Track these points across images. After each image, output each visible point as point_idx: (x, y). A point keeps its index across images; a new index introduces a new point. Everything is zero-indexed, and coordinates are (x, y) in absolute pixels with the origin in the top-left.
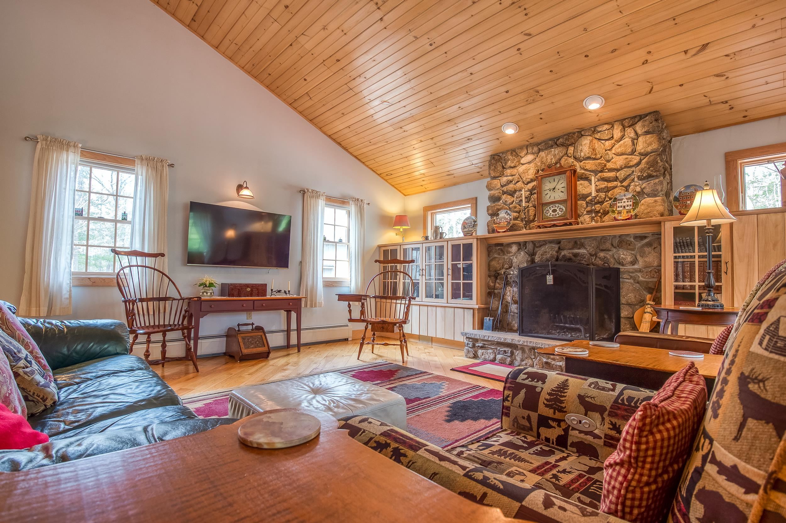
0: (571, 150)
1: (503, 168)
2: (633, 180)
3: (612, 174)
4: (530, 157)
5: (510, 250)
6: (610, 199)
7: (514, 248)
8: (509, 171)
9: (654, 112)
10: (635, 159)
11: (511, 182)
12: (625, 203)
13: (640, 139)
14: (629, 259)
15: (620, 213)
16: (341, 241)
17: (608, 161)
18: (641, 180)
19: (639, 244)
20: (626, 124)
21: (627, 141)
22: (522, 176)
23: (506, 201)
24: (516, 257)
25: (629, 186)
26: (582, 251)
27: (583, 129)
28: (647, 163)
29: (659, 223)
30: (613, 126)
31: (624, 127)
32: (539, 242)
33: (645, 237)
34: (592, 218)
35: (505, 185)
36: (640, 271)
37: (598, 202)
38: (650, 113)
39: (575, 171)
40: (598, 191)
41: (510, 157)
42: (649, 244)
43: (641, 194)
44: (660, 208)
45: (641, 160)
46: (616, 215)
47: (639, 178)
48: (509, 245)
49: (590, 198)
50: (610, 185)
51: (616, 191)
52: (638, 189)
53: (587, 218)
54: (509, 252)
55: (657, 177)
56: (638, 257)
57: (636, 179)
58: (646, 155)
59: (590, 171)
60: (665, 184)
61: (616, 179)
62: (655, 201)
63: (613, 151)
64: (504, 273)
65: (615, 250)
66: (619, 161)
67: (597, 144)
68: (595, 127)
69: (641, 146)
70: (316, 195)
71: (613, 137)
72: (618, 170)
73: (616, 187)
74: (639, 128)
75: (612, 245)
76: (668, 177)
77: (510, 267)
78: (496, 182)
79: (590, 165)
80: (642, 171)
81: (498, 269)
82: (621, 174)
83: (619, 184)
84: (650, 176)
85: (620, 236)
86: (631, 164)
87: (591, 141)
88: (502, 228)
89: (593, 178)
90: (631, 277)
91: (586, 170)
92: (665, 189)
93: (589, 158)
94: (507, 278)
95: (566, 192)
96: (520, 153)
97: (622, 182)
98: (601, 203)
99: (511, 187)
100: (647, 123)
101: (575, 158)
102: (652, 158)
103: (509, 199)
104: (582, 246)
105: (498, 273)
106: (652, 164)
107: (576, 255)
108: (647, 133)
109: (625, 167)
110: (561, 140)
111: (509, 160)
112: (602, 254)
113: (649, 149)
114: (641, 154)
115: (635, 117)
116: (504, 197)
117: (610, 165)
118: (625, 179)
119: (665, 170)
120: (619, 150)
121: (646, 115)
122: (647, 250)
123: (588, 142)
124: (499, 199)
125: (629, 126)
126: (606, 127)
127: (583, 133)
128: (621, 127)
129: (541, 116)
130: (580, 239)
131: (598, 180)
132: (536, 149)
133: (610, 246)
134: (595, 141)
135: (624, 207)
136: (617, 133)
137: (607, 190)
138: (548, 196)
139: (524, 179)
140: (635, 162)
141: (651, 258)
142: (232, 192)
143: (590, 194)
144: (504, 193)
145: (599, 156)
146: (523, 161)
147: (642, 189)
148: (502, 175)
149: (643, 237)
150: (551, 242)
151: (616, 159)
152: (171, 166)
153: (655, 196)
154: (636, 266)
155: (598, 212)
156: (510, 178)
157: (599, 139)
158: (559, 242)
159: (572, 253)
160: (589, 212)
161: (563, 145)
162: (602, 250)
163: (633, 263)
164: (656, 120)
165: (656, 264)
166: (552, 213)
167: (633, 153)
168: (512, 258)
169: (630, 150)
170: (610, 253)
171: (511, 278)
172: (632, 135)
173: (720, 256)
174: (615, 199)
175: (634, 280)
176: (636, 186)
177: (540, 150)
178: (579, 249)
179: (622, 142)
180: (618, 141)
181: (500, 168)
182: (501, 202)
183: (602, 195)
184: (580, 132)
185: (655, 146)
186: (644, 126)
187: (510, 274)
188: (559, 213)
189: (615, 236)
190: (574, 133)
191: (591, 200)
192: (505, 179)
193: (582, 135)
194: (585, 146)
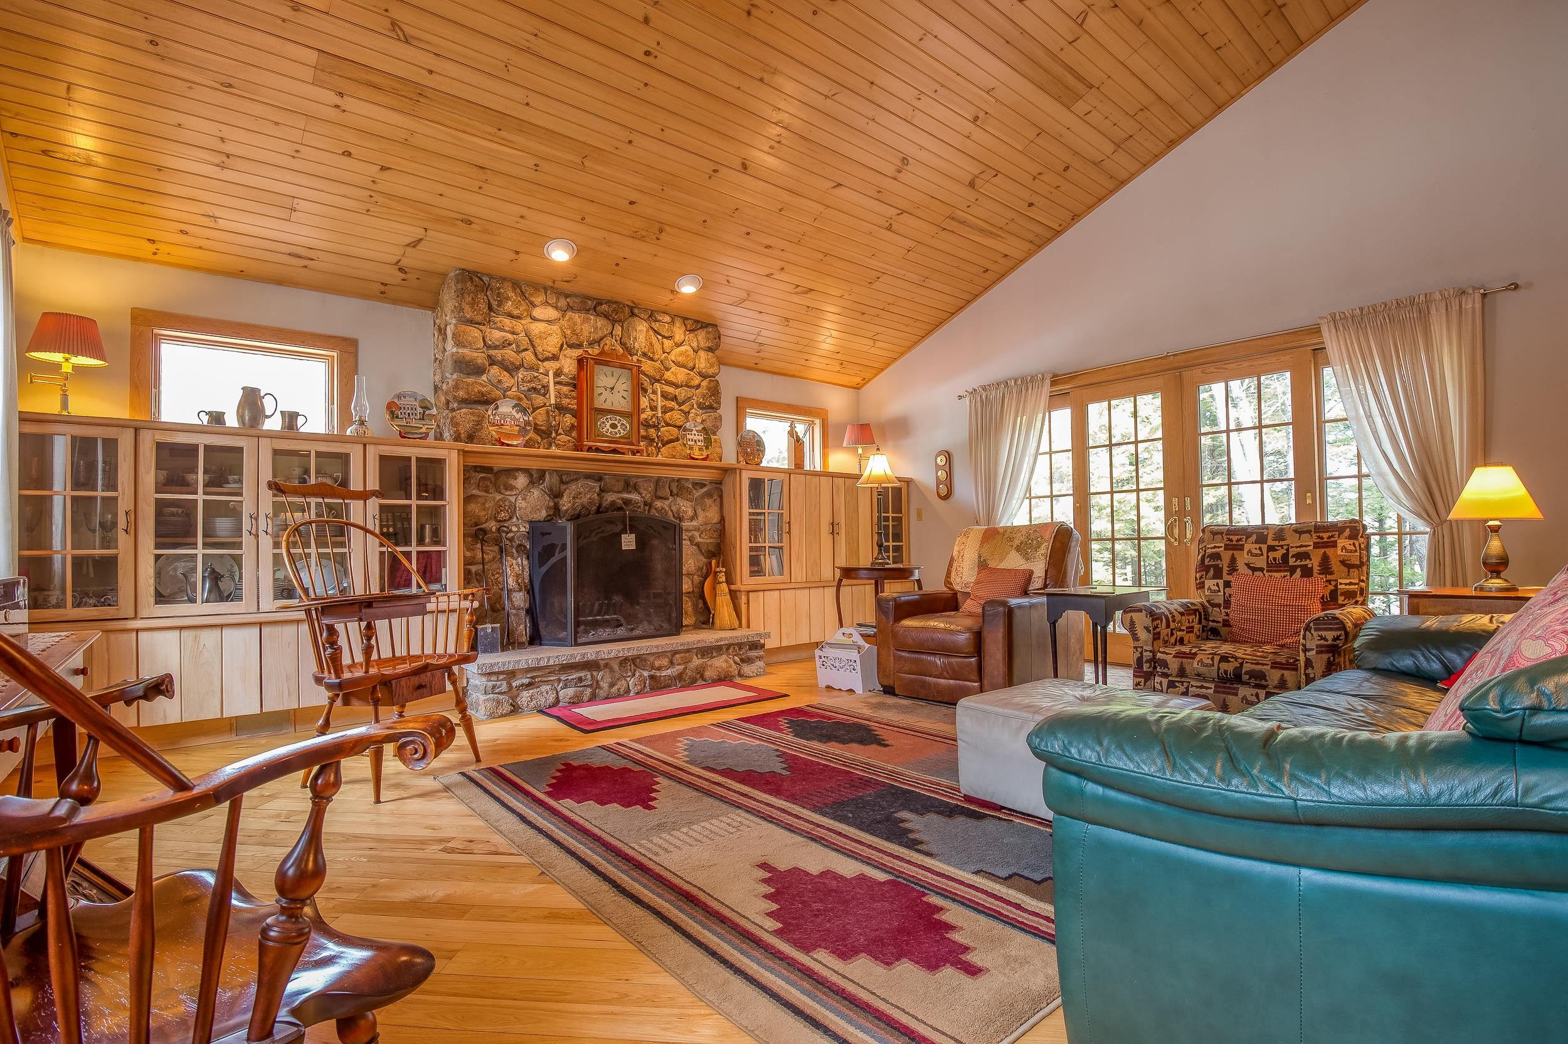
0: (618, 330)
1: (490, 308)
3: (670, 390)
4: (551, 313)
5: (512, 482)
6: (669, 424)
7: (521, 481)
8: (504, 321)
9: (716, 326)
10: (695, 379)
11: (509, 344)
12: (695, 436)
13: (700, 353)
14: (689, 512)
15: (689, 448)
17: (667, 369)
18: (702, 408)
19: (697, 493)
20: (689, 327)
21: (688, 348)
22: (537, 342)
23: (500, 381)
24: (524, 499)
25: (688, 412)
26: (634, 496)
27: (636, 306)
28: (707, 389)
30: (673, 321)
31: (686, 329)
32: (568, 473)
33: (705, 485)
35: (496, 347)
36: (697, 529)
38: (712, 324)
40: (654, 408)
41: (511, 294)
42: (709, 495)
45: (700, 382)
46: (689, 452)
47: (699, 406)
48: (511, 472)
50: (667, 404)
52: (698, 420)
54: (512, 488)
55: (716, 410)
56: (698, 510)
57: (695, 406)
58: (704, 377)
59: (647, 376)
61: (675, 398)
63: (672, 357)
64: (496, 530)
65: (673, 499)
66: (678, 374)
67: (654, 338)
68: (652, 311)
69: (700, 363)
71: (672, 337)
72: (676, 386)
73: (672, 409)
74: (700, 336)
75: (671, 491)
77: (511, 518)
78: (474, 333)
79: (645, 365)
80: (702, 396)
81: (484, 520)
82: (680, 394)
83: (677, 407)
84: (709, 407)
85: (679, 480)
86: (692, 383)
87: (647, 331)
88: (508, 435)
90: (689, 537)
94: (502, 539)
95: (629, 399)
96: (531, 295)
97: (680, 405)
99: (509, 354)
100: (711, 336)
101: (623, 346)
102: (711, 384)
103: (505, 378)
104: (636, 488)
105: (483, 530)
106: (712, 392)
107: (627, 502)
108: (705, 348)
109: (685, 385)
110: (604, 307)
111: (508, 299)
112: (658, 504)
113: (706, 371)
114: (700, 374)
115: (698, 322)
116: (495, 370)
117: (668, 375)
118: (684, 403)
120: (680, 359)
121: (706, 325)
122: (708, 501)
123: (644, 329)
124: (479, 371)
125: (693, 331)
126: (667, 319)
127: (636, 311)
128: (683, 328)
129: (622, 263)
131: (656, 393)
132: (562, 303)
133: (668, 493)
134: (652, 333)
135: (695, 441)
136: (678, 334)
137: (664, 410)
138: (602, 398)
139: (539, 349)
140: (695, 382)
141: (712, 513)
144: (492, 362)
145: (656, 357)
146: (537, 312)
147: (703, 421)
148: (488, 321)
149: (701, 484)
150: (588, 477)
151: (674, 368)
153: (714, 433)
154: (694, 523)
156: (510, 337)
157: (657, 332)
158: (599, 478)
159: (622, 499)
161: (606, 316)
162: (661, 498)
163: (692, 519)
164: (714, 336)
165: (716, 521)
166: (610, 430)
167: (693, 369)
168: (513, 499)
169: (690, 364)
170: (667, 502)
171: (511, 539)
172: (694, 344)
174: (680, 429)
175: (691, 541)
176: (696, 415)
177: (570, 308)
178: (631, 492)
179: (682, 348)
180: (679, 345)
181: (483, 306)
182: (484, 377)
184: (631, 309)
185: (715, 370)
186: (705, 338)
187: (511, 531)
188: (621, 432)
189: (675, 479)
190: (624, 306)
192: (497, 334)
193: (633, 314)
194: (641, 333)
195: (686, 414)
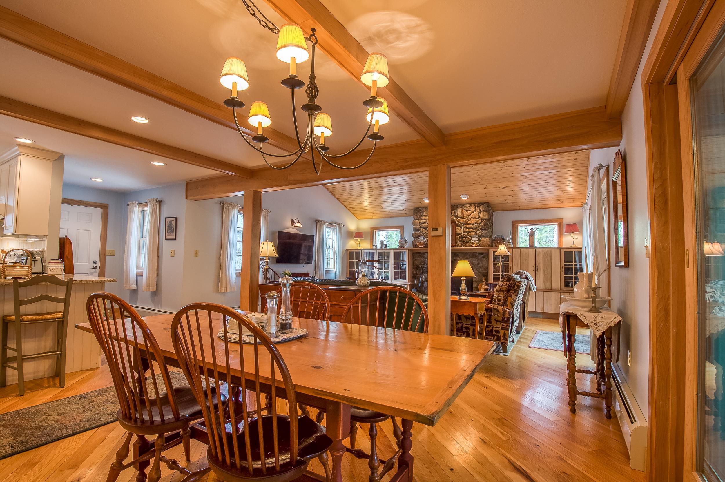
0: (454, 212)
1: (421, 215)
3: (470, 226)
5: (424, 256)
6: (469, 236)
8: (424, 217)
9: (487, 203)
10: (479, 221)
11: (425, 222)
12: (475, 239)
13: (482, 213)
14: (476, 263)
15: (473, 243)
16: (329, 247)
17: (469, 220)
19: (481, 256)
20: (476, 206)
21: (476, 213)
23: (422, 232)
25: (477, 232)
27: (459, 204)
28: (484, 223)
29: (488, 249)
30: (471, 205)
31: (475, 207)
34: (462, 245)
35: (422, 224)
36: (480, 268)
37: (464, 237)
38: (486, 203)
39: (455, 223)
40: (464, 232)
41: (425, 211)
42: (484, 257)
43: (481, 236)
44: (488, 243)
45: (482, 222)
46: (472, 244)
47: (481, 229)
49: (461, 235)
50: (469, 230)
51: (472, 233)
52: (480, 234)
53: (460, 244)
54: (424, 257)
55: (487, 230)
56: (480, 262)
57: (479, 229)
58: (484, 220)
59: (462, 223)
60: (490, 232)
61: (472, 228)
62: (487, 239)
63: (471, 216)
64: (421, 267)
66: (473, 221)
67: (464, 212)
68: (464, 204)
69: (481, 216)
70: (323, 223)
71: (471, 210)
72: (472, 225)
73: (471, 232)
74: (481, 207)
75: (470, 256)
76: (491, 229)
77: (424, 264)
78: (417, 221)
79: (461, 220)
80: (482, 226)
81: (418, 265)
82: (474, 226)
84: (485, 229)
85: (473, 253)
86: (478, 223)
87: (462, 210)
88: (421, 245)
89: (463, 227)
90: (477, 270)
91: (460, 223)
92: (490, 235)
93: (461, 218)
94: (423, 269)
97: (474, 230)
98: (466, 238)
99: (425, 225)
100: (484, 207)
101: (455, 216)
102: (486, 222)
103: (424, 231)
104: (458, 256)
105: (418, 267)
106: (486, 224)
108: (484, 211)
109: (475, 224)
111: (424, 212)
113: (485, 218)
114: (481, 219)
115: (480, 203)
116: (421, 229)
117: (469, 222)
118: (475, 229)
119: (490, 226)
120: (473, 216)
121: (484, 203)
122: (483, 259)
123: (461, 210)
124: (419, 230)
125: (478, 207)
126: (468, 205)
127: (458, 206)
128: (474, 207)
130: (457, 253)
131: (465, 228)
133: (469, 257)
134: (464, 210)
135: (475, 241)
136: (473, 209)
137: (468, 232)
140: (479, 222)
141: (484, 263)
142: (289, 224)
143: (461, 233)
144: (421, 227)
145: (465, 217)
147: (482, 234)
148: (420, 218)
149: (482, 254)
151: (472, 219)
152: (270, 212)
153: (487, 237)
154: (479, 266)
155: (464, 242)
156: (425, 221)
157: (465, 210)
160: (460, 241)
162: (466, 258)
163: (478, 264)
164: (488, 206)
165: (486, 265)
167: (478, 218)
169: (477, 217)
170: (469, 259)
171: (425, 269)
172: (479, 211)
173: (508, 263)
174: (472, 238)
175: (478, 271)
176: (480, 232)
178: (456, 257)
179: (474, 213)
180: (473, 212)
181: (419, 215)
182: (420, 231)
183: (466, 234)
184: (457, 205)
185: (487, 217)
186: (483, 208)
189: (471, 253)
190: (455, 205)
191: (462, 236)
192: (422, 221)
193: (458, 207)
194: (460, 211)
195: (476, 233)
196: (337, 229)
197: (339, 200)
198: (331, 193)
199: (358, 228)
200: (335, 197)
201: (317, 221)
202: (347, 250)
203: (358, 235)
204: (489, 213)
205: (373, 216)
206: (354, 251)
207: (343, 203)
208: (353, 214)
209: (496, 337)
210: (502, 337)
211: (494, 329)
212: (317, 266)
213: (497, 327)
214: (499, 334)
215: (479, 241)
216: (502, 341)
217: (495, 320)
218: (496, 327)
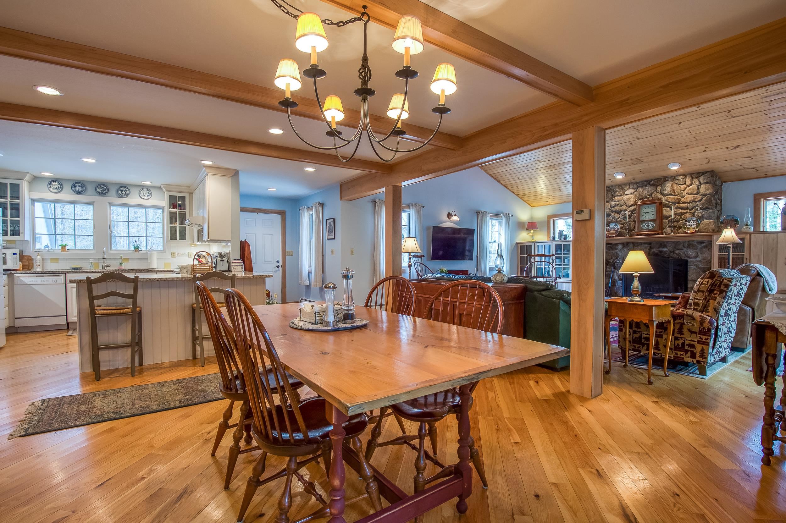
0: (659, 188)
1: (612, 195)
2: (697, 210)
3: (684, 205)
4: (631, 191)
5: (617, 247)
6: (683, 220)
7: (620, 247)
8: (616, 198)
9: (711, 171)
10: (699, 197)
11: (618, 205)
12: (692, 223)
13: (702, 186)
14: (694, 254)
15: (688, 228)
16: (495, 241)
17: (683, 197)
18: (702, 210)
19: (700, 246)
20: (694, 177)
21: (694, 186)
22: (626, 202)
23: (614, 217)
24: (621, 252)
25: (695, 212)
26: (665, 249)
27: (667, 177)
28: (706, 200)
29: (711, 236)
30: (686, 177)
31: (693, 178)
32: (637, 243)
33: (703, 243)
34: (672, 231)
35: (614, 207)
36: (700, 261)
37: (676, 221)
38: (709, 171)
39: (662, 203)
40: (675, 214)
41: (618, 190)
42: (706, 247)
43: (701, 218)
44: (713, 227)
45: (702, 198)
46: (686, 230)
47: (701, 209)
48: (617, 244)
49: (671, 218)
50: (683, 211)
51: (687, 215)
52: (700, 215)
53: (668, 230)
54: (617, 249)
55: (711, 209)
56: (699, 254)
57: (699, 209)
58: (705, 195)
59: (671, 203)
60: (716, 212)
61: (687, 208)
62: (710, 222)
63: (686, 192)
64: (613, 262)
65: (685, 249)
66: (689, 198)
67: (676, 187)
68: (675, 177)
69: (702, 190)
70: (485, 214)
71: (685, 183)
72: (688, 203)
73: (686, 213)
74: (701, 179)
75: (684, 246)
76: (719, 208)
77: (617, 258)
78: (608, 204)
79: (671, 198)
80: (703, 204)
81: (609, 259)
82: (690, 205)
83: (689, 211)
84: (707, 208)
85: (689, 241)
86: (696, 200)
87: (672, 185)
88: (612, 234)
89: (673, 207)
90: (695, 265)
91: (669, 202)
92: (716, 215)
93: (670, 195)
94: (614, 265)
95: (655, 215)
96: (624, 187)
97: (690, 210)
98: (678, 221)
99: (618, 208)
100: (706, 177)
101: (662, 194)
102: (709, 198)
103: (616, 216)
104: (665, 246)
105: (608, 262)
106: (709, 201)
107: (661, 252)
108: (706, 183)
109: (693, 202)
110: (652, 182)
111: (617, 191)
112: (677, 252)
113: (707, 192)
114: (702, 195)
115: (700, 173)
116: (613, 214)
117: (683, 200)
118: (692, 209)
119: (717, 204)
120: (689, 191)
121: (706, 172)
122: (704, 250)
123: (670, 185)
125: (696, 178)
126: (682, 177)
127: (667, 179)
128: (690, 178)
130: (664, 242)
131: (676, 208)
132: (635, 186)
133: (682, 247)
134: (675, 185)
135: (691, 225)
136: (688, 181)
137: (681, 214)
138: (644, 217)
139: (627, 204)
140: (699, 199)
141: (706, 255)
142: (445, 217)
143: (671, 216)
144: (613, 211)
145: (676, 194)
146: (626, 192)
147: (702, 215)
148: (611, 200)
149: (702, 243)
150: (645, 243)
151: (687, 196)
152: (423, 207)
153: (710, 219)
154: (698, 259)
155: (676, 227)
156: (618, 203)
157: (677, 184)
158: (650, 244)
159: (659, 251)
160: (670, 227)
161: (654, 185)
162: (678, 249)
163: (696, 257)
164: (712, 176)
165: (709, 258)
166: (647, 227)
167: (697, 194)
168: (618, 252)
169: (696, 192)
170: (683, 251)
171: (617, 265)
172: (698, 183)
173: (743, 255)
174: (686, 221)
175: (696, 267)
176: (699, 213)
177: (638, 187)
178: (663, 248)
179: (691, 187)
180: (689, 186)
181: (610, 196)
182: (611, 217)
183: (678, 217)
184: (665, 178)
185: (710, 191)
186: (704, 179)
187: (617, 262)
188: (651, 227)
189: (685, 242)
190: (661, 179)
191: (671, 220)
192: (614, 203)
193: (666, 181)
194: (668, 187)
195: (693, 214)
196: (503, 220)
197: (506, 187)
198: (495, 179)
199: (532, 218)
200: (501, 184)
201: (478, 213)
202: (517, 243)
203: (532, 226)
204: (714, 185)
205: (550, 202)
206: (526, 244)
207: (510, 189)
208: (525, 201)
209: (689, 353)
210: (698, 354)
211: (687, 342)
212: (479, 262)
213: (691, 341)
214: (694, 350)
215: (698, 225)
216: (698, 358)
217: (689, 330)
218: (689, 340)
